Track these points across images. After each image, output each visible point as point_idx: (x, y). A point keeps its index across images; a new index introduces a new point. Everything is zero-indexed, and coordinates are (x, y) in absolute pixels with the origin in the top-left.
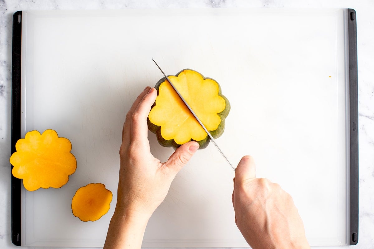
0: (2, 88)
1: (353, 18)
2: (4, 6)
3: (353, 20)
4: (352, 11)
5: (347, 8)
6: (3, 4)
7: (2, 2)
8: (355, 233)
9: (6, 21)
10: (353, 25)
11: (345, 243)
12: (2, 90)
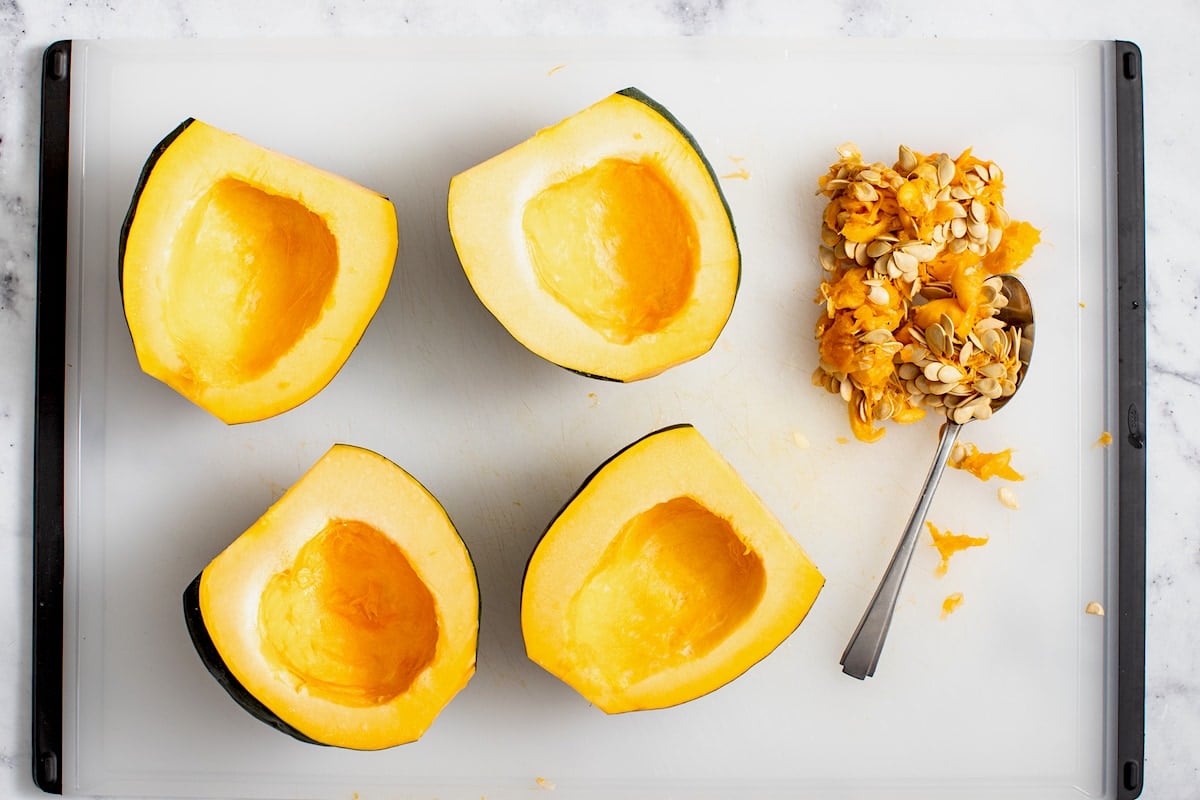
0: (11, 285)
1: (1132, 73)
2: (16, 21)
3: (1132, 77)
4: (1128, 49)
5: (1114, 39)
6: (14, 14)
7: (11, 9)
8: (1132, 760)
9: (22, 70)
10: (1132, 92)
11: (1099, 793)
12: (11, 290)
